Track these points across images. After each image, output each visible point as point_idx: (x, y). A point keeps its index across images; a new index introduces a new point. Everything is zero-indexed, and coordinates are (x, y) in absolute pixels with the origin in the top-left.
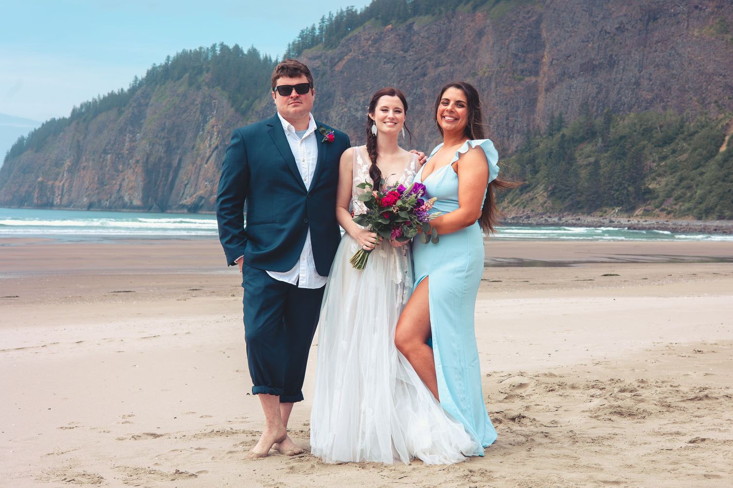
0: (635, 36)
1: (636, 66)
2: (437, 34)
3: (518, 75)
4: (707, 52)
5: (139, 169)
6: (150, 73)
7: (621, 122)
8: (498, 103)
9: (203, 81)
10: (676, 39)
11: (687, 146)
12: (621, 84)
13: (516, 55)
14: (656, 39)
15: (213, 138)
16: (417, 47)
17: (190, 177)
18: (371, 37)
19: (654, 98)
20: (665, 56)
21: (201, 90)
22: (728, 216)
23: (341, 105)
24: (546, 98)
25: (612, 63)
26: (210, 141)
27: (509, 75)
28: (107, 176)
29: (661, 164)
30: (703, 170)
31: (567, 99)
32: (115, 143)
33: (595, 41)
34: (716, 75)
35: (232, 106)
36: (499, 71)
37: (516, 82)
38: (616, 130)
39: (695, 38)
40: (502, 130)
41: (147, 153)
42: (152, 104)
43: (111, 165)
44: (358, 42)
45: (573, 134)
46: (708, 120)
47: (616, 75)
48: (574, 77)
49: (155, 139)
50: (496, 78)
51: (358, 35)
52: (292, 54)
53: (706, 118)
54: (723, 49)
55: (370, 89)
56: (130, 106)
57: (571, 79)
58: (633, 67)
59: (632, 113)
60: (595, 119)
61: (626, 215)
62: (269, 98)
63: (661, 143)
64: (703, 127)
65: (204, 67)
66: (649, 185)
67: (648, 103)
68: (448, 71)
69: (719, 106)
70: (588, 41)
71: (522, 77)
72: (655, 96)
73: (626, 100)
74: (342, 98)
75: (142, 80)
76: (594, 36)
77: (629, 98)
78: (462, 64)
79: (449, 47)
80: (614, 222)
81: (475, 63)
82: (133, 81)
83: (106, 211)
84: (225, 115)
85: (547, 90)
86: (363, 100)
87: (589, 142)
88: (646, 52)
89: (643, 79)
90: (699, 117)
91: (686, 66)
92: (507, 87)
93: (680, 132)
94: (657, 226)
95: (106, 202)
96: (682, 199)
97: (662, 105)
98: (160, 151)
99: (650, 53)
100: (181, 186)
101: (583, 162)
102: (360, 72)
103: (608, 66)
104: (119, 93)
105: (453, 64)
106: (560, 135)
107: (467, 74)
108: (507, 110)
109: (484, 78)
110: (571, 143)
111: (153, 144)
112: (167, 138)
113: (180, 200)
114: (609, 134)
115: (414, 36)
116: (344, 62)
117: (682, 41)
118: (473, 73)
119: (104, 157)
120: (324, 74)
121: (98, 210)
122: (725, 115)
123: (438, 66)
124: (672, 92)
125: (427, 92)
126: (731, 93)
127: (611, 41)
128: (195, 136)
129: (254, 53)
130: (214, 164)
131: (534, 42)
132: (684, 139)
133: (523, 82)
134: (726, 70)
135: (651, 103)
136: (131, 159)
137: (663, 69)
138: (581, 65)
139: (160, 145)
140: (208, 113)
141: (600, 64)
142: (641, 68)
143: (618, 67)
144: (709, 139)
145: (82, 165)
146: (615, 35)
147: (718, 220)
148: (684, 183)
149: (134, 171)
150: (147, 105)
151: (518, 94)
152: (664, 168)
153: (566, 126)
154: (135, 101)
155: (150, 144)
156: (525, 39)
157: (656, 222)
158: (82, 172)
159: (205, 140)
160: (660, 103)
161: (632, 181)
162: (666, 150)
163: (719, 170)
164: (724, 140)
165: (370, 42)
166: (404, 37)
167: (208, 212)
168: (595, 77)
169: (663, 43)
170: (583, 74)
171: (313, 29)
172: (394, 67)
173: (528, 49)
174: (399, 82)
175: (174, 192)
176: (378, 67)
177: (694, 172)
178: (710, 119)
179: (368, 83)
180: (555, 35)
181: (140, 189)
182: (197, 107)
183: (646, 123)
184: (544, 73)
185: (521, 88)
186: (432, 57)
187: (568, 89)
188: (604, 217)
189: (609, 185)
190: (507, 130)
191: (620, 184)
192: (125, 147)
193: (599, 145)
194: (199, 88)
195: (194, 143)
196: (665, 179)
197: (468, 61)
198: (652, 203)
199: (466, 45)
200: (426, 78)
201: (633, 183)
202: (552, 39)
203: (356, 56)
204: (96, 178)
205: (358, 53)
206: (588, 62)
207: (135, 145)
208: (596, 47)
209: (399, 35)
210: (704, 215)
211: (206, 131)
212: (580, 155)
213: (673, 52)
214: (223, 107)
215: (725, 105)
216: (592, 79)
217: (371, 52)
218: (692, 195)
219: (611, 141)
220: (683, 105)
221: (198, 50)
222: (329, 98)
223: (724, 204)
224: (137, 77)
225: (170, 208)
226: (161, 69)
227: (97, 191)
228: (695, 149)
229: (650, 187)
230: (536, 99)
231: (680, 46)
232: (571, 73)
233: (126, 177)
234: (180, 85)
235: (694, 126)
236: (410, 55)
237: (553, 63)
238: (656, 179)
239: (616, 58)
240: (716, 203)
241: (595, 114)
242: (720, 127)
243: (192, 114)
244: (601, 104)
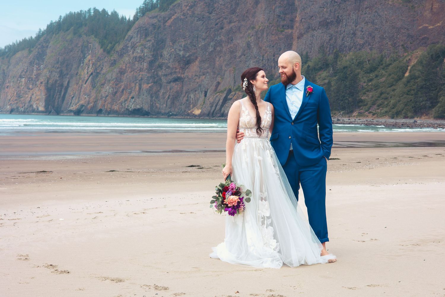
0: (352, 4)
1: (353, 23)
2: (230, 2)
3: (280, 28)
4: (397, 14)
5: (42, 88)
6: (49, 26)
7: (344, 58)
8: (268, 46)
9: (83, 32)
10: (378, 6)
11: (385, 73)
12: (344, 34)
13: (279, 16)
14: (366, 6)
15: (90, 68)
16: (218, 11)
17: (75, 93)
18: (188, 4)
19: (364, 43)
20: (371, 17)
21: (81, 38)
22: (410, 116)
23: (170, 47)
24: (298, 42)
25: (338, 21)
26: (88, 70)
27: (275, 28)
28: (22, 92)
29: (369, 84)
30: (394, 87)
31: (311, 43)
32: (27, 71)
33: (328, 7)
34: (403, 29)
35: (101, 47)
36: (269, 26)
37: (279, 33)
38: (341, 63)
39: (389, 6)
40: (271, 63)
41: (48, 78)
42: (51, 46)
43: (24, 85)
44: (180, 7)
45: (315, 65)
46: (397, 56)
47: (341, 28)
48: (315, 30)
49: (53, 68)
50: (267, 31)
51: (181, 3)
52: (139, 15)
53: (396, 55)
54: (407, 12)
55: (188, 37)
56: (36, 48)
57: (314, 31)
58: (351, 23)
59: (351, 52)
60: (328, 56)
61: (347, 116)
62: (124, 43)
63: (369, 71)
64: (395, 61)
65: (83, 23)
66: (362, 97)
67: (361, 46)
68: (237, 26)
69: (404, 48)
70: (323, 7)
71: (283, 30)
72: (365, 42)
73: (347, 44)
74: (170, 43)
75: (44, 31)
76: (327, 4)
77: (349, 43)
78: (246, 21)
79: (238, 11)
80: (340, 120)
81: (254, 21)
82: (38, 32)
83: (22, 114)
84: (97, 53)
85: (298, 38)
86: (184, 44)
87: (324, 70)
88: (360, 14)
89: (358, 31)
90: (392, 55)
91: (384, 23)
92: (273, 36)
93: (380, 64)
94: (367, 122)
95: (21, 108)
96: (382, 106)
97: (369, 47)
98: (56, 76)
99: (362, 14)
100: (70, 98)
101: (321, 83)
102: (182, 26)
103: (336, 23)
104: (29, 39)
105: (240, 21)
106: (307, 66)
107: (248, 28)
108: (274, 50)
109: (259, 30)
110: (314, 71)
111: (51, 72)
112: (60, 68)
113: (69, 107)
114: (337, 65)
115: (216, 3)
116: (172, 20)
117: (382, 7)
118: (252, 27)
119: (20, 80)
120: (159, 28)
121: (17, 113)
122: (408, 53)
123: (230, 22)
124: (376, 39)
125: (224, 39)
126: (412, 40)
127: (338, 7)
128: (78, 67)
129: (115, 14)
130: (90, 84)
131: (291, 8)
132: (383, 69)
133: (284, 33)
134: (408, 26)
135: (363, 46)
136: (37, 81)
137: (370, 25)
138: (320, 22)
139: (56, 72)
140: (86, 52)
141: (332, 22)
142: (357, 24)
143: (342, 24)
144: (399, 69)
145: (6, 85)
146: (340, 4)
147: (404, 118)
148: (383, 96)
149: (39, 89)
150: (47, 47)
151: (280, 40)
152: (371, 87)
153: (310, 60)
154: (40, 45)
155: (49, 72)
156: (285, 6)
157: (366, 120)
158: (6, 89)
159: (84, 69)
160: (368, 46)
161: (351, 95)
162: (372, 75)
163: (405, 88)
164: (407, 69)
165: (188, 8)
166: (209, 4)
167: (86, 115)
168: (328, 30)
169: (370, 9)
170: (321, 28)
172: (203, 24)
173: (287, 12)
174: (206, 32)
175: (65, 102)
176: (193, 23)
177: (389, 89)
178: (399, 56)
179: (187, 33)
180: (303, 3)
181: (43, 100)
182: (79, 48)
183: (359, 59)
184: (297, 28)
185: (283, 37)
186: (227, 17)
187: (311, 37)
188: (334, 117)
189: (337, 97)
190: (274, 63)
191: (344, 96)
192: (34, 74)
193: (330, 72)
194: (80, 36)
195: (77, 71)
196: (371, 93)
197: (250, 20)
198: (363, 108)
199: (248, 10)
200: (223, 30)
201: (352, 96)
202: (301, 6)
203: (179, 16)
204: (15, 94)
205: (181, 14)
206: (324, 20)
207: (40, 72)
208: (329, 11)
209: (206, 3)
210: (395, 116)
211: (85, 63)
212: (319, 79)
213: (376, 14)
214: (96, 48)
215: (408, 47)
216: (326, 31)
217: (188, 14)
218: (388, 103)
219: (338, 70)
220: (382, 47)
221: (79, 12)
222: (162, 42)
223: (408, 108)
224: (41, 29)
225: (63, 112)
226: (56, 24)
227: (16, 101)
228: (390, 75)
229: (362, 98)
230: (293, 43)
231: (381, 10)
232: (313, 27)
233: (34, 92)
234: (68, 35)
235: (389, 60)
236: (213, 16)
237: (302, 21)
238: (366, 93)
239: (341, 18)
240: (402, 108)
241: (328, 53)
242: (405, 61)
243: (76, 53)
244: (332, 47)
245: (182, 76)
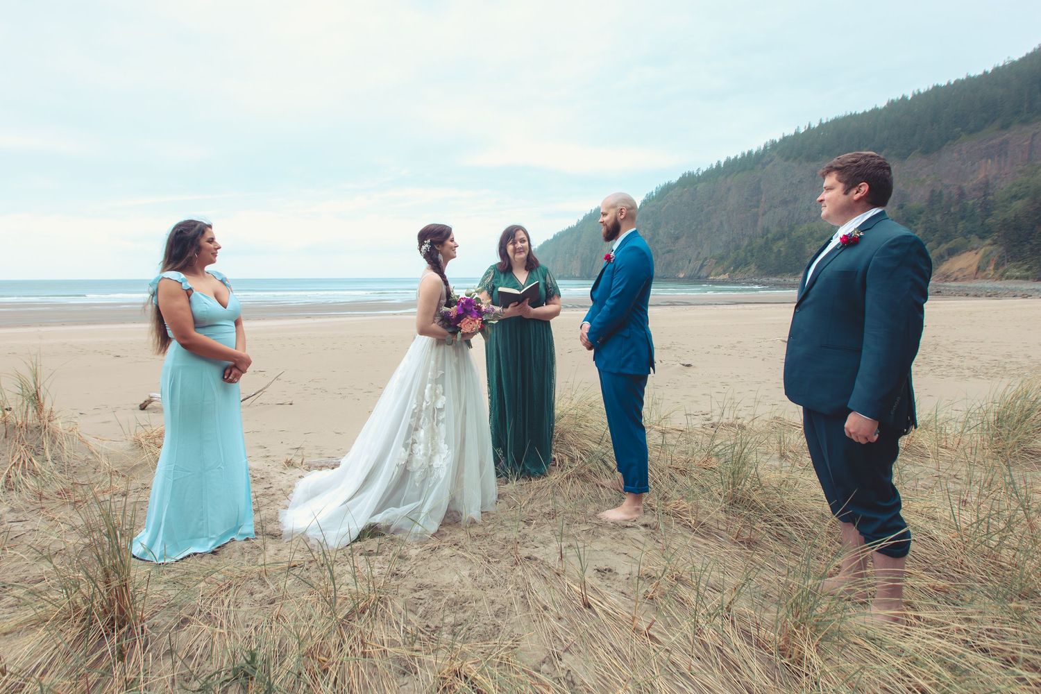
2: (708, 191)
12: (801, 210)
13: (747, 199)
16: (699, 198)
23: (664, 227)
24: (762, 219)
25: (796, 199)
27: (743, 209)
28: (567, 264)
31: (772, 219)
33: (788, 189)
38: (795, 234)
41: (582, 253)
43: (568, 259)
44: (672, 197)
45: (774, 236)
47: (798, 205)
49: (586, 246)
50: (736, 211)
51: (672, 194)
55: (678, 219)
56: (576, 233)
57: (775, 209)
60: (785, 229)
68: (713, 208)
70: (784, 189)
74: (665, 224)
76: (787, 186)
81: (726, 204)
82: (577, 222)
85: (763, 215)
86: (674, 225)
87: (781, 240)
92: (742, 215)
98: (588, 252)
101: (776, 250)
102: (673, 211)
103: (794, 201)
104: (572, 228)
105: (716, 205)
106: (766, 238)
107: (722, 209)
108: (742, 226)
109: (730, 211)
110: (772, 241)
114: (792, 236)
115: (697, 193)
116: (665, 207)
118: (725, 209)
119: (565, 255)
120: (656, 214)
123: (708, 207)
125: (704, 219)
131: (757, 191)
133: (751, 211)
136: (576, 256)
138: (780, 202)
139: (587, 249)
141: (790, 200)
142: (811, 201)
143: (799, 201)
145: (557, 259)
150: (582, 232)
151: (748, 218)
153: (770, 232)
154: (578, 231)
155: (583, 249)
156: (752, 190)
158: (557, 262)
165: (677, 197)
166: (693, 194)
170: (781, 206)
171: (652, 193)
172: (688, 209)
173: (754, 195)
174: (691, 215)
175: (593, 269)
176: (681, 209)
179: (677, 216)
181: (579, 269)
183: (811, 229)
184: (762, 207)
185: (750, 215)
186: (706, 202)
187: (773, 214)
192: (574, 251)
193: (786, 241)
199: (722, 195)
202: (766, 189)
205: (672, 203)
206: (784, 200)
207: (577, 250)
208: (788, 192)
212: (776, 247)
216: (785, 208)
217: (677, 202)
219: (792, 239)
224: (579, 220)
230: (758, 220)
232: (775, 206)
237: (766, 201)
239: (798, 197)
241: (785, 226)
244: (789, 221)
245: (674, 248)
